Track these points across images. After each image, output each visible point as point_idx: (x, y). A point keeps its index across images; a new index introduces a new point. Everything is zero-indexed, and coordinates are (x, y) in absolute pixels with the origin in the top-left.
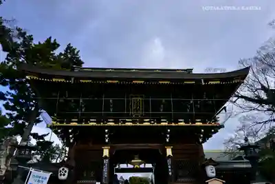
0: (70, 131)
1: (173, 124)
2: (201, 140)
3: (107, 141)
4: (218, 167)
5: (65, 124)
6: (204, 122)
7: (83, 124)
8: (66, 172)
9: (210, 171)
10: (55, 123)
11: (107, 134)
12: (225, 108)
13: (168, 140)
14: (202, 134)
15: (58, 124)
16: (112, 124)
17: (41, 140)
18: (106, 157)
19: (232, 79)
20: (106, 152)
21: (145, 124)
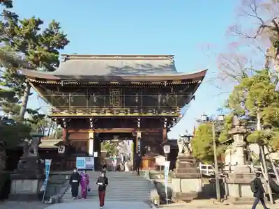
0: (64, 119)
1: (143, 115)
2: (165, 126)
3: (92, 126)
5: (58, 115)
8: (63, 148)
11: (91, 121)
12: (194, 97)
13: (139, 126)
14: (165, 121)
15: (54, 115)
16: (93, 114)
18: (91, 138)
19: (191, 80)
20: (91, 135)
21: (121, 114)
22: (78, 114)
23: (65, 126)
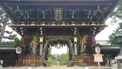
0: (21, 29)
1: (78, 25)
2: (94, 34)
3: (42, 34)
4: (102, 48)
5: (18, 25)
6: (96, 23)
7: (28, 25)
8: (20, 50)
9: (97, 50)
10: (12, 24)
11: (41, 30)
13: (75, 34)
14: (95, 30)
15: (14, 25)
16: (42, 25)
17: (11, 34)
18: (41, 43)
20: (41, 40)
21: (62, 25)
22: (32, 25)
23: (22, 34)
